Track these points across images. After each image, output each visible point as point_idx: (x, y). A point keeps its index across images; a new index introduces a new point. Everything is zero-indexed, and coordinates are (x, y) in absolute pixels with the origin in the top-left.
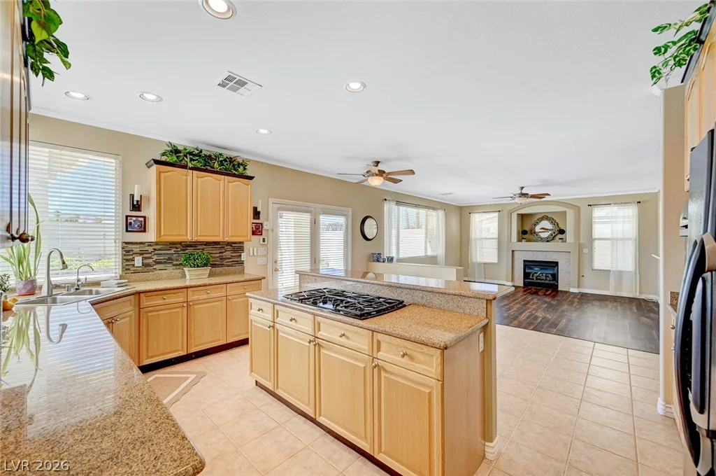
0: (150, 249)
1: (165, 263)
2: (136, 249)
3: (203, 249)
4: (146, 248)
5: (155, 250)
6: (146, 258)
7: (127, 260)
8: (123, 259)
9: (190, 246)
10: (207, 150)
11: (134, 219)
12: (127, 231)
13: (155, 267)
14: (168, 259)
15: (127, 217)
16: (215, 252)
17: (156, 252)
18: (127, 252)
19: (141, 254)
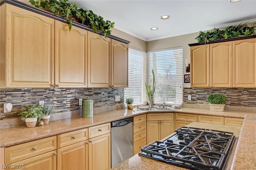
0: (195, 91)
1: (202, 99)
2: (189, 91)
3: (225, 93)
4: (193, 91)
5: (197, 92)
6: (193, 96)
7: (185, 97)
8: (183, 96)
9: (217, 90)
10: (222, 27)
11: (187, 76)
12: (185, 82)
13: (197, 101)
14: (203, 98)
15: (185, 75)
16: (234, 95)
17: (198, 93)
18: (185, 92)
19: (191, 94)
